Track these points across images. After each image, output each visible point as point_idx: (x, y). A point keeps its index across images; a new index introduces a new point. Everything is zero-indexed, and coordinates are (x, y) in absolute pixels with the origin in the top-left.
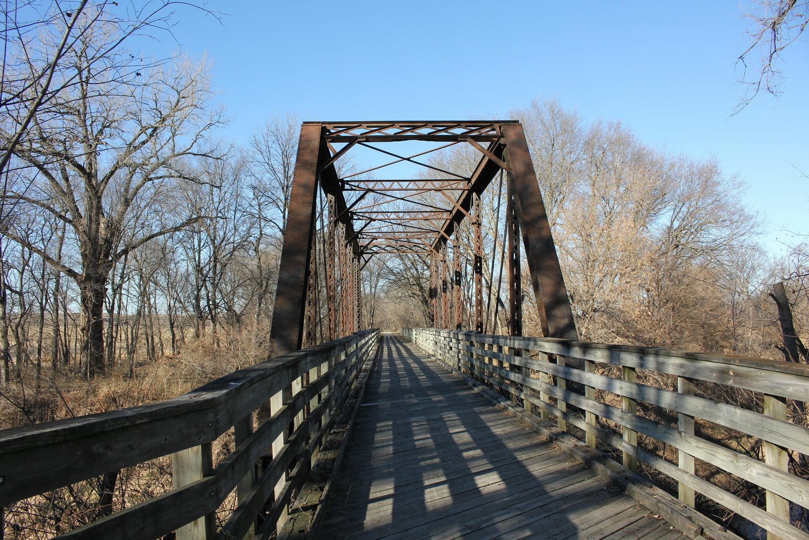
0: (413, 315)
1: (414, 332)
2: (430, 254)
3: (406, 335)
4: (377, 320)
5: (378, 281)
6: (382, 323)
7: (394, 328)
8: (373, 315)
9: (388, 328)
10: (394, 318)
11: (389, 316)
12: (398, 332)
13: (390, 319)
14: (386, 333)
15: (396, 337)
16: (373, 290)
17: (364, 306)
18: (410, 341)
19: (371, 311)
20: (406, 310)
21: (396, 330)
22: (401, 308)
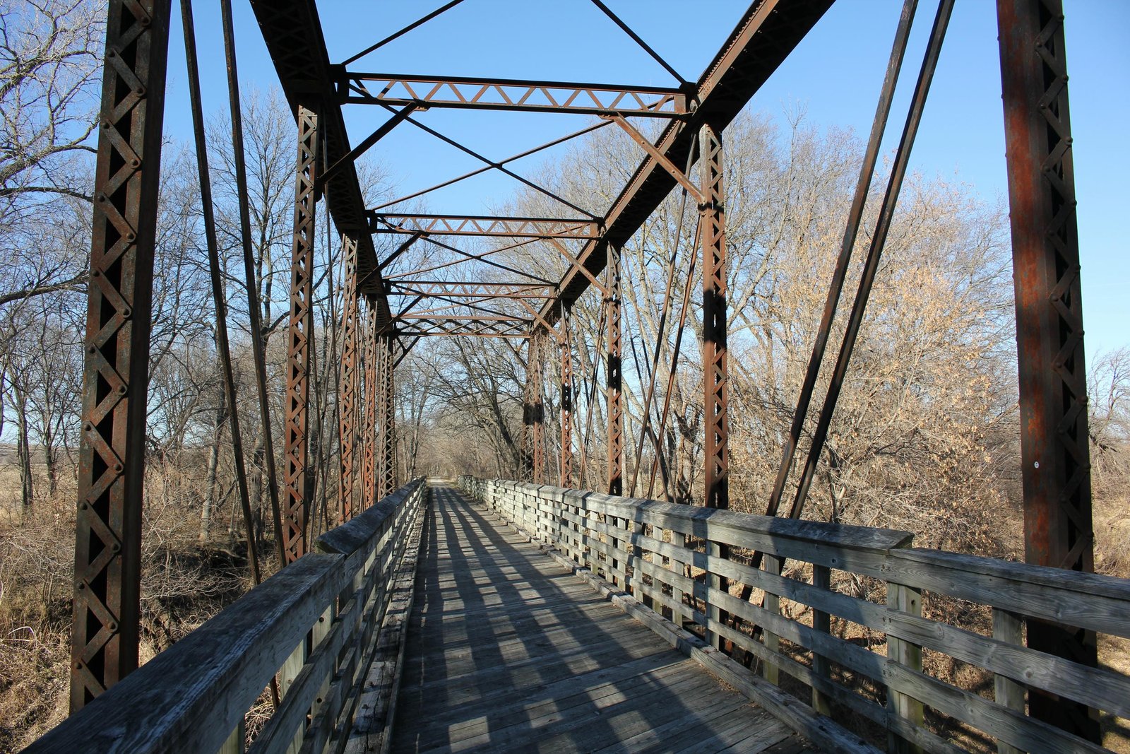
0: (475, 455)
1: (491, 487)
2: (528, 340)
3: (471, 487)
4: (422, 461)
5: (424, 399)
6: (428, 466)
7: (446, 474)
8: (415, 455)
9: (436, 473)
10: (447, 460)
11: (440, 456)
12: (453, 480)
13: (441, 461)
14: (435, 481)
15: (452, 491)
16: (417, 414)
17: (402, 440)
18: (481, 501)
19: (412, 448)
20: (466, 447)
21: (449, 478)
22: (458, 445)
